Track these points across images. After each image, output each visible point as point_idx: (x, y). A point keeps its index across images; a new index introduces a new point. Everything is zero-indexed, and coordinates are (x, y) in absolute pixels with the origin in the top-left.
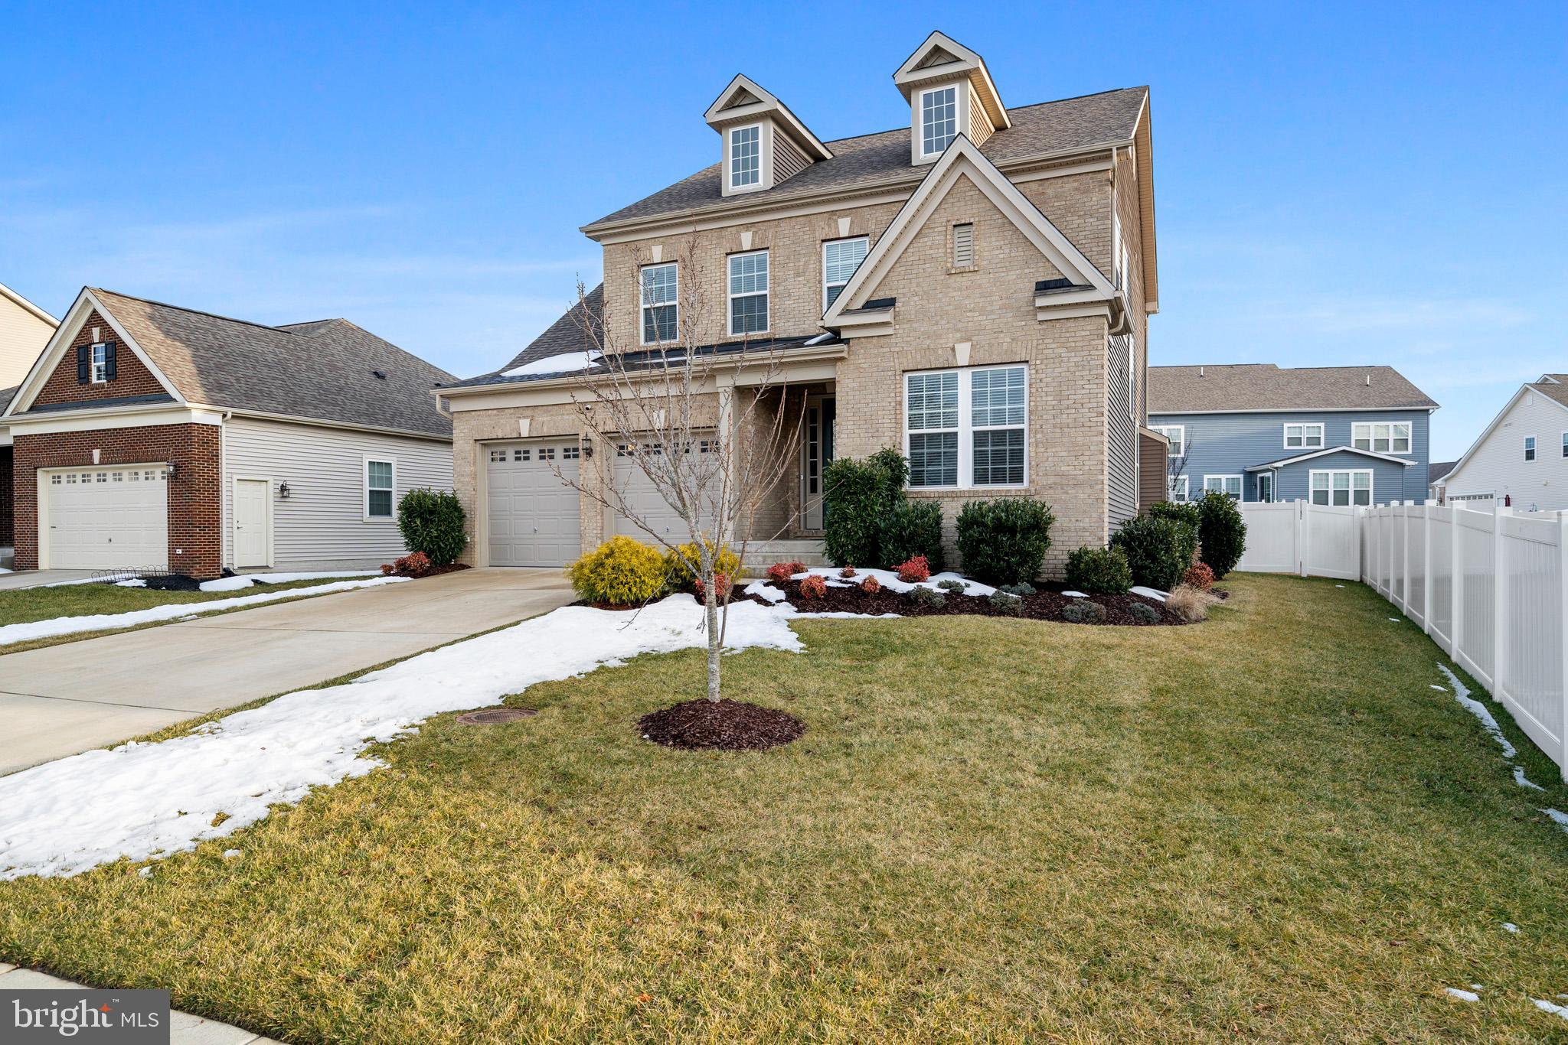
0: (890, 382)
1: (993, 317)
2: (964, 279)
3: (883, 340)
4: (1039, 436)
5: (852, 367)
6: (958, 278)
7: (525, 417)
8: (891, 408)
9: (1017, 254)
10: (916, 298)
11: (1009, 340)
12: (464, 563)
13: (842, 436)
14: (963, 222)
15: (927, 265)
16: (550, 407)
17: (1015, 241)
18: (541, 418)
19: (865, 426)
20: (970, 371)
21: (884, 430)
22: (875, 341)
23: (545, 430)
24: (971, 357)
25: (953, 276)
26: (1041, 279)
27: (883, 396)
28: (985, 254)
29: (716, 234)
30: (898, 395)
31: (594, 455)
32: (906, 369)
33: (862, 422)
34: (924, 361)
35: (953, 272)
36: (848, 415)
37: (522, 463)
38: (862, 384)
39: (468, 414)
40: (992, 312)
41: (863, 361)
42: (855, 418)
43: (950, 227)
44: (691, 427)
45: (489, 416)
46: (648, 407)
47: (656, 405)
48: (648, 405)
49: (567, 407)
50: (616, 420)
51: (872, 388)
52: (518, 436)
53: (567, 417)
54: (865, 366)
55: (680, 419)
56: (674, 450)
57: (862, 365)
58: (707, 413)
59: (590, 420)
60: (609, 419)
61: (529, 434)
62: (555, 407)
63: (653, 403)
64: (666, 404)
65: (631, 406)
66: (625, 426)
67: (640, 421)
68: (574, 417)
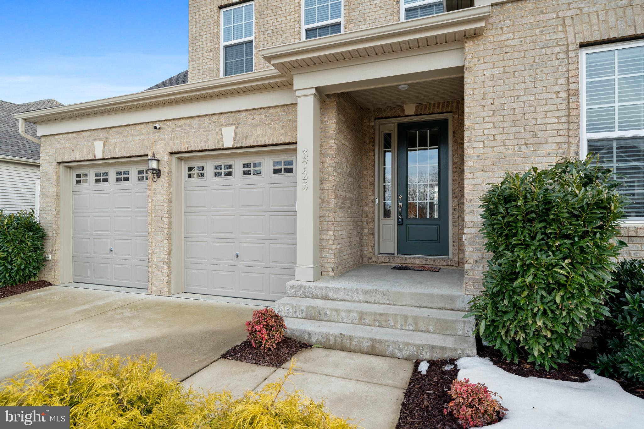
0: (557, 62)
5: (491, 46)
7: (100, 139)
8: (559, 101)
12: (46, 280)
13: (475, 145)
16: (122, 129)
18: (115, 139)
19: (513, 130)
21: (547, 133)
23: (117, 152)
27: (545, 84)
30: (572, 80)
31: (162, 176)
32: (588, 39)
33: (508, 124)
34: (621, 25)
36: (485, 114)
37: (101, 184)
38: (507, 69)
39: (52, 138)
42: (495, 119)
44: (263, 144)
45: (70, 139)
46: (217, 124)
47: (225, 121)
48: (217, 122)
49: (138, 127)
50: (184, 139)
51: (525, 73)
52: (93, 158)
53: (138, 138)
54: (512, 43)
55: (251, 136)
56: (244, 171)
57: (506, 43)
58: (283, 128)
59: (161, 140)
60: (177, 137)
61: (103, 155)
62: (126, 128)
63: (223, 119)
64: (236, 120)
65: (200, 124)
66: (193, 145)
67: (208, 140)
68: (144, 137)
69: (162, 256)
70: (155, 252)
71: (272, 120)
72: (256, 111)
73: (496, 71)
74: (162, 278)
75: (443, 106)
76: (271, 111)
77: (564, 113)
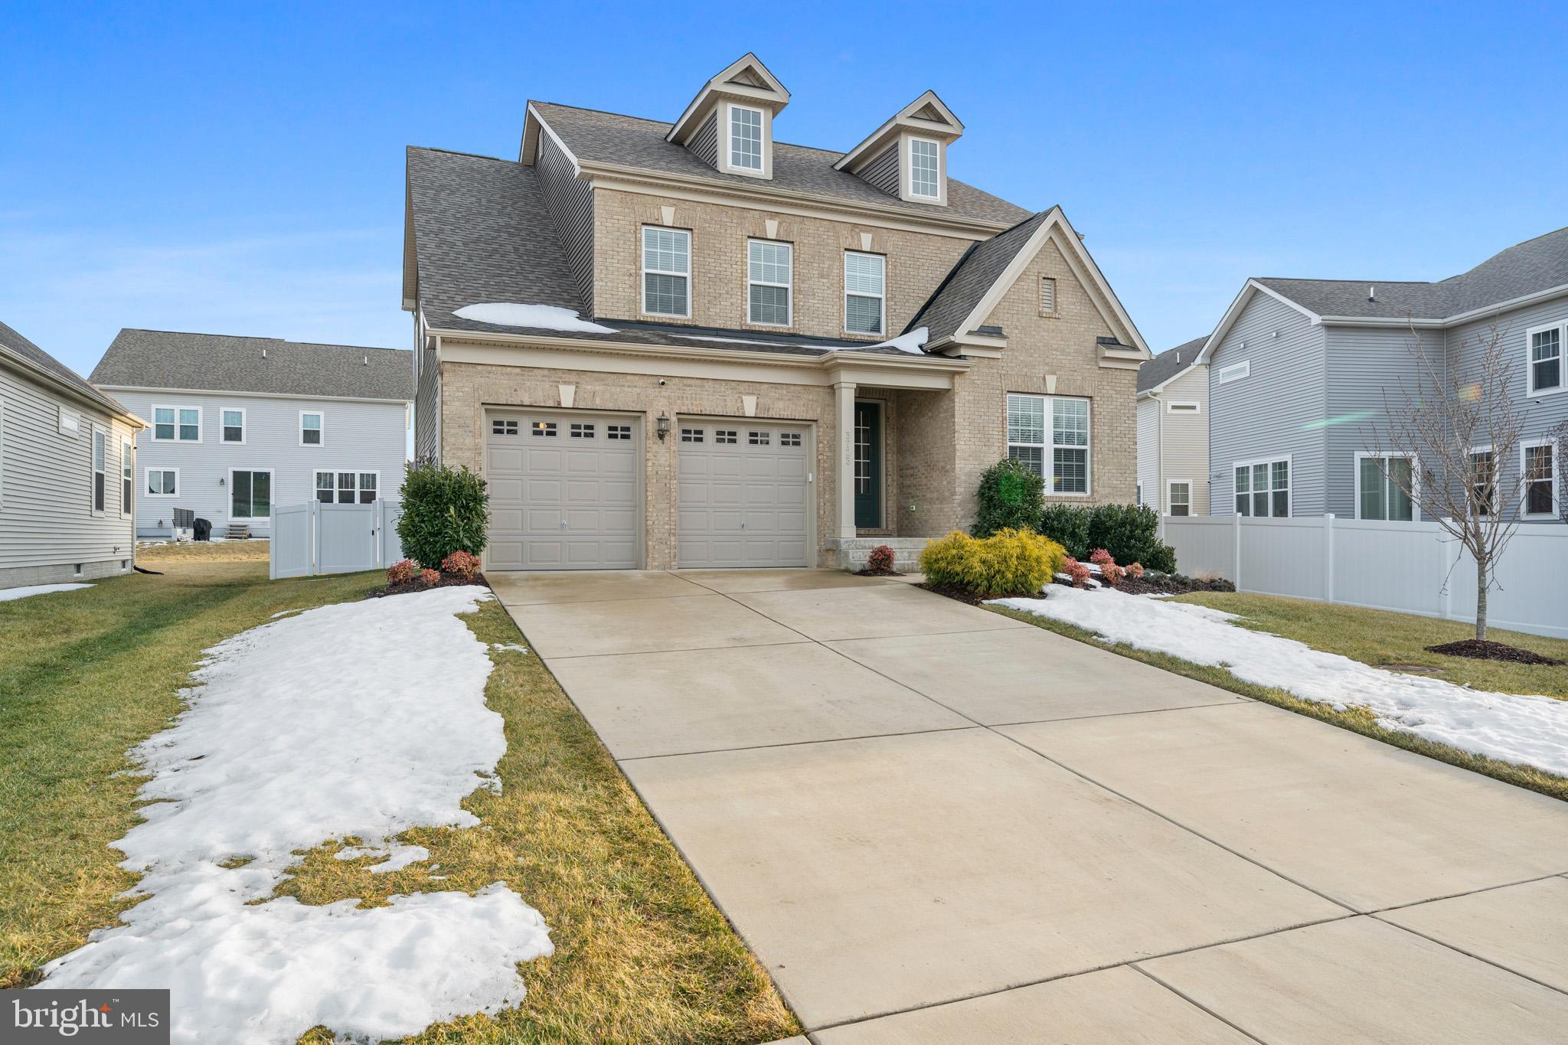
1: (1070, 358)
2: (1051, 323)
3: (992, 363)
4: (1100, 456)
6: (1047, 321)
7: (565, 383)
8: (1000, 423)
9: (1085, 312)
10: (1016, 331)
11: (1080, 378)
14: (1050, 277)
15: (1025, 306)
16: (605, 375)
17: (1084, 301)
18: (589, 385)
20: (1052, 398)
22: (986, 361)
24: (1056, 388)
25: (1044, 319)
26: (1099, 335)
27: (992, 410)
28: (1065, 306)
29: (736, 213)
30: (1004, 411)
32: (1010, 390)
33: (976, 432)
34: (1023, 386)
35: (1044, 316)
36: (965, 424)
38: (975, 397)
40: (1069, 354)
41: (977, 378)
42: (969, 428)
43: (1041, 278)
44: (785, 417)
45: (507, 374)
46: (735, 391)
47: (744, 389)
48: (735, 389)
49: (629, 377)
50: (696, 400)
51: (984, 402)
52: (556, 405)
53: (629, 390)
54: (978, 382)
55: (773, 408)
56: (750, 440)
57: (976, 381)
58: (804, 406)
59: (664, 397)
60: (687, 398)
61: (574, 404)
62: (612, 376)
63: (741, 388)
64: (757, 390)
65: (714, 387)
66: (708, 409)
67: (726, 405)
68: (638, 390)
69: (667, 527)
70: (656, 523)
71: (793, 396)
72: (778, 386)
73: (971, 398)
74: (667, 551)
75: (880, 393)
76: (793, 388)
77: (1001, 429)
